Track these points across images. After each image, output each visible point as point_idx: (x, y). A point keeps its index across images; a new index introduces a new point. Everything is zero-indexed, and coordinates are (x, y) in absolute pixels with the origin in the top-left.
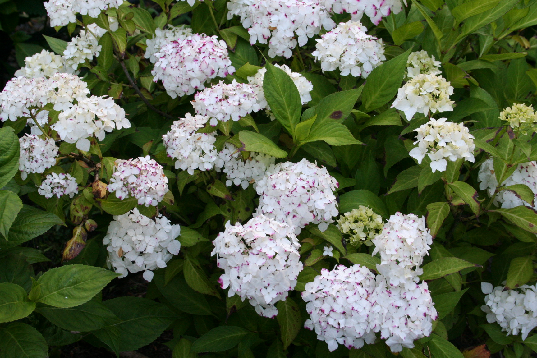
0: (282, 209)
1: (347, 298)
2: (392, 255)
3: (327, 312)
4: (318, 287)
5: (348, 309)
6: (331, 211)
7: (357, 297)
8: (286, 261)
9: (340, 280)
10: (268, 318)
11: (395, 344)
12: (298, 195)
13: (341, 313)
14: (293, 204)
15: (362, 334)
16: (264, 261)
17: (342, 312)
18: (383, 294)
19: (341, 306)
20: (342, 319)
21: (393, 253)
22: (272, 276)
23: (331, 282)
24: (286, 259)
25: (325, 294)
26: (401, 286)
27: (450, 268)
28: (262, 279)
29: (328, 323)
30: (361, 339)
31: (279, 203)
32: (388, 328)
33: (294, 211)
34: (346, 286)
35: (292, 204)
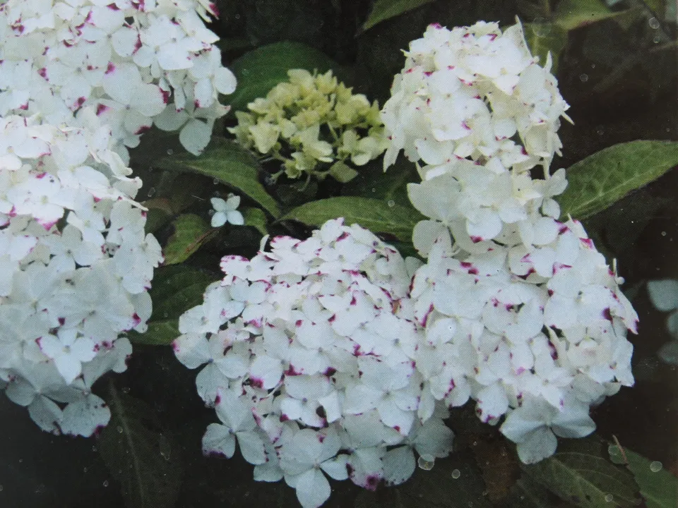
0: (59, 93)
1: (332, 319)
2: (455, 144)
3: (270, 382)
4: (223, 313)
5: (340, 357)
6: (212, 78)
7: (362, 312)
8: (105, 234)
9: (290, 275)
10: (79, 436)
11: (530, 434)
12: (100, 36)
13: (321, 375)
14: (90, 68)
15: (405, 431)
16: (31, 242)
17: (323, 370)
18: (451, 276)
19: (316, 352)
20: (328, 394)
21: (456, 138)
22: (68, 290)
23: (264, 286)
24: (103, 228)
25: (251, 329)
26: (505, 243)
27: (629, 174)
28: (35, 305)
29: (283, 418)
30: (404, 449)
31: (43, 73)
32: (500, 381)
33: (97, 92)
34: (317, 288)
35: (84, 69)
